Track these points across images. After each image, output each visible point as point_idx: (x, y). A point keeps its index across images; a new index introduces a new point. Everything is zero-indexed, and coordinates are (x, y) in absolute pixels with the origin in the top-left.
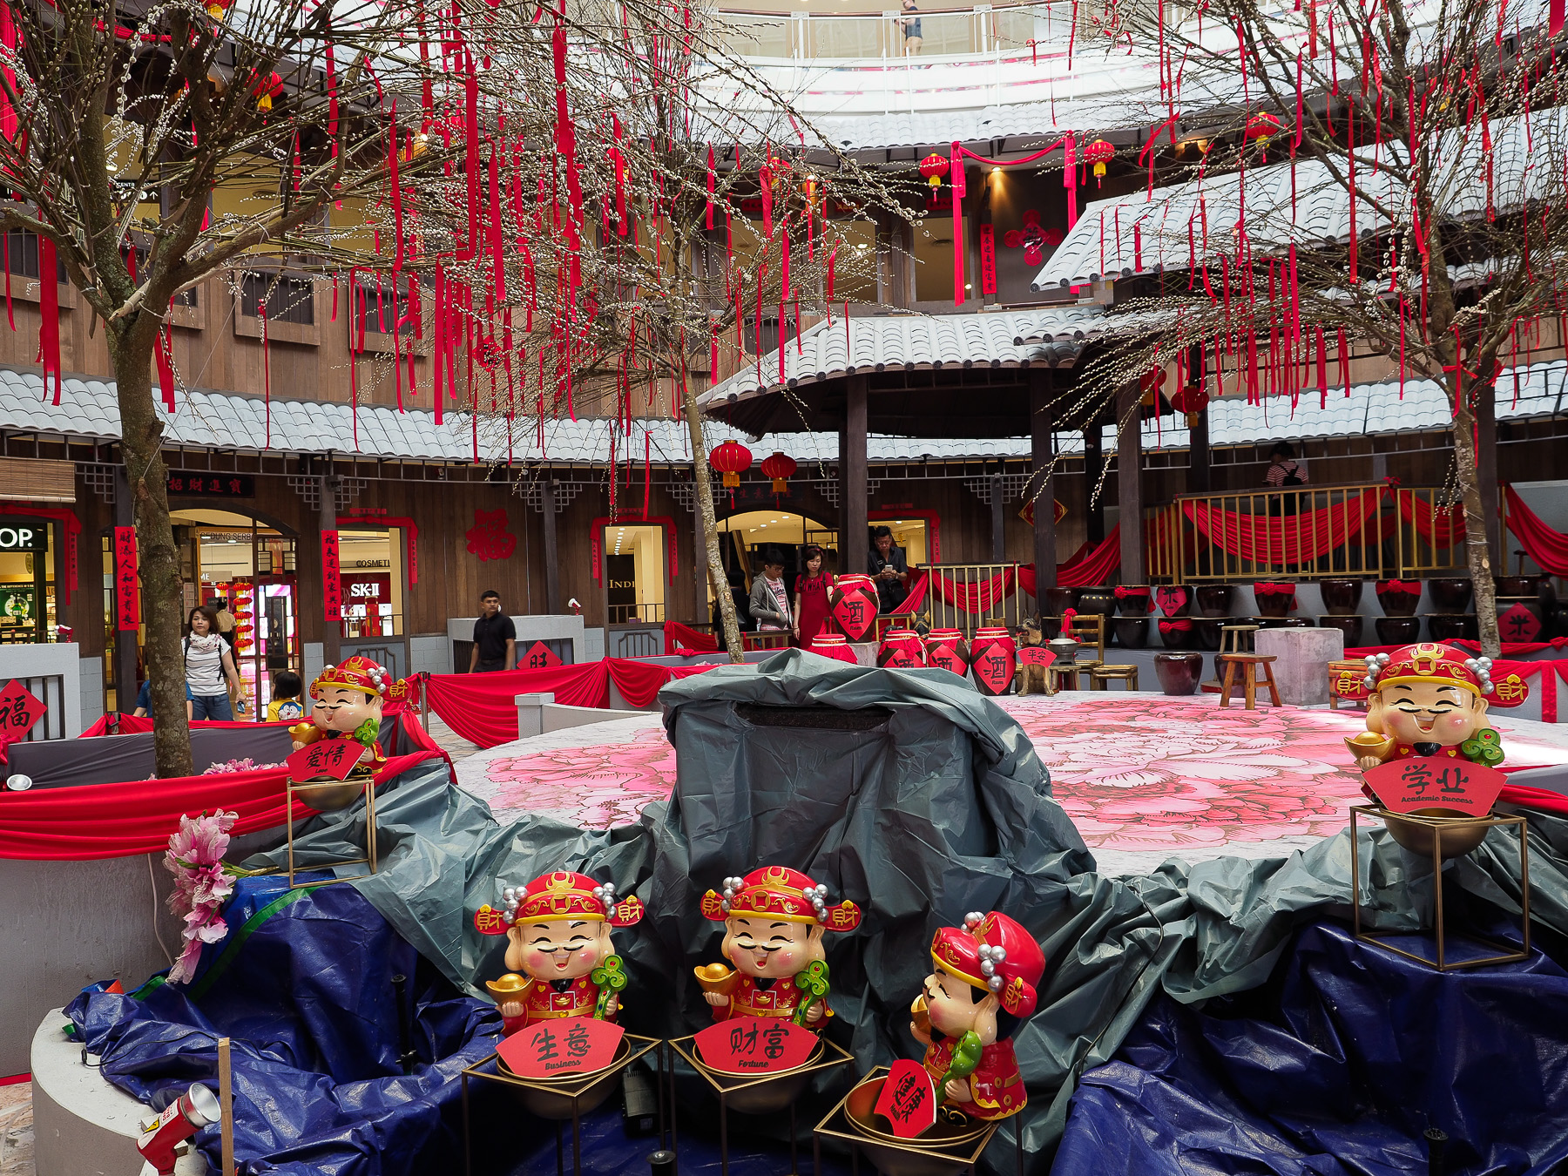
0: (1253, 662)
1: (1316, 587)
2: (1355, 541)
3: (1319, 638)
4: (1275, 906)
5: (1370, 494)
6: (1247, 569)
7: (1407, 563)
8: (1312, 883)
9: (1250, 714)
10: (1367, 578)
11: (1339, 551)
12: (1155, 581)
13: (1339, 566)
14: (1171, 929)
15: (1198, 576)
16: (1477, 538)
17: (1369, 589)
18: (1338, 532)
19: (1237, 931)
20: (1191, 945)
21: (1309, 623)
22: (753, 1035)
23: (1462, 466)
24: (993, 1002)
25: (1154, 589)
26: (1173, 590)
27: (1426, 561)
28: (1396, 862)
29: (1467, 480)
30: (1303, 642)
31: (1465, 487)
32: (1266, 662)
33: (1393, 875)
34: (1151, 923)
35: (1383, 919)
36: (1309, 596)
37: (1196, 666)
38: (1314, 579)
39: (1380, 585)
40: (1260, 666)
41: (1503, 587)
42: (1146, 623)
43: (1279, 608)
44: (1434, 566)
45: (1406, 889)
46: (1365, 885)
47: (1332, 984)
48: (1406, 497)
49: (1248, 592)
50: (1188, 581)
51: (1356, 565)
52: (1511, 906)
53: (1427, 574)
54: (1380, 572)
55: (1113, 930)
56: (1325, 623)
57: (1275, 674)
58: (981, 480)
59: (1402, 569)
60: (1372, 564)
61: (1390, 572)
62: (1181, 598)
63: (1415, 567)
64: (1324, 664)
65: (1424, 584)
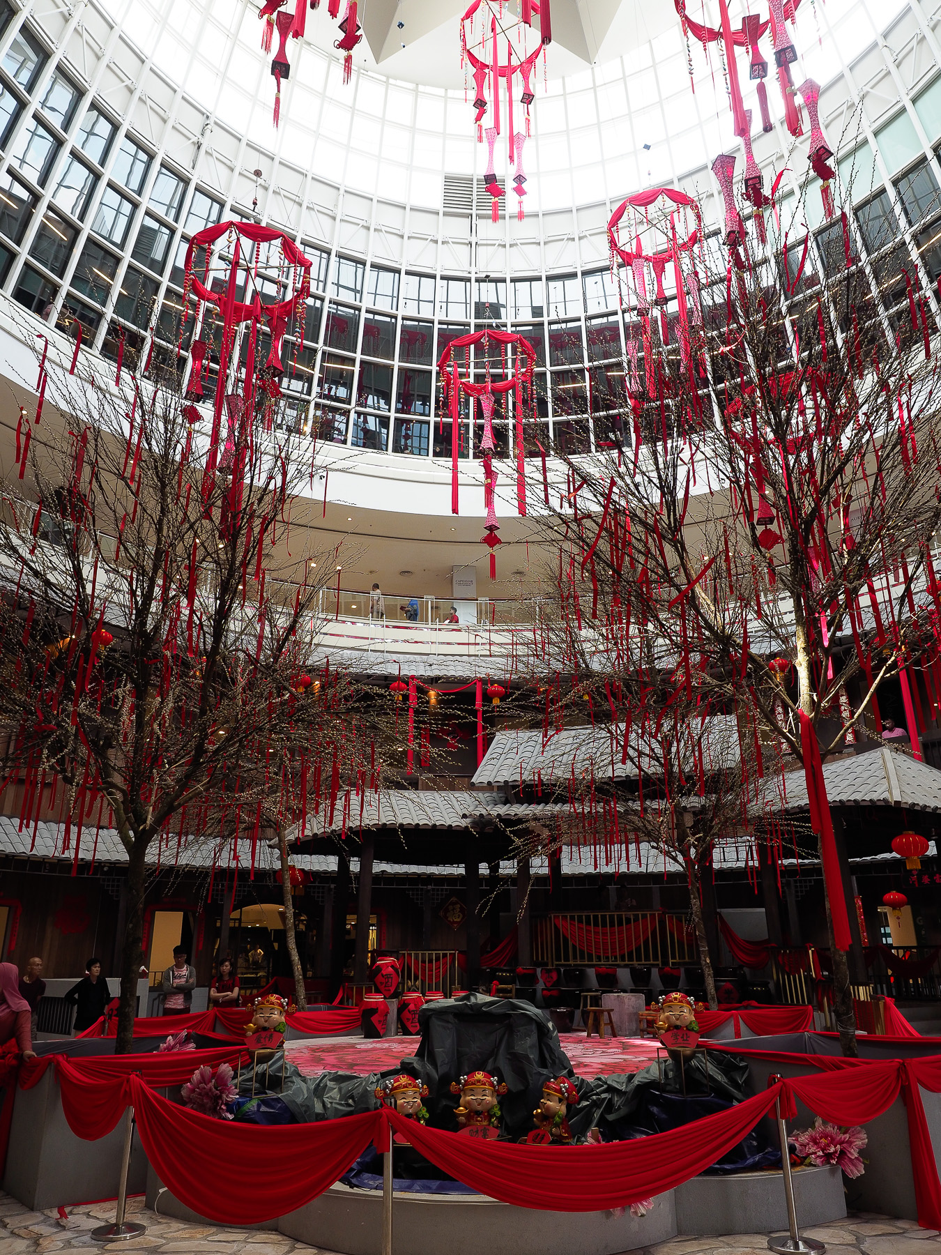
0: (602, 1011)
1: (628, 970)
2: (646, 942)
3: (633, 999)
4: (637, 1083)
5: (653, 916)
6: (590, 959)
7: (674, 957)
8: (647, 1076)
9: (602, 1040)
10: (653, 965)
11: (638, 950)
12: (538, 964)
13: (639, 959)
14: (603, 1096)
15: (563, 962)
16: (703, 947)
17: (655, 971)
18: (637, 938)
19: (625, 1093)
20: (610, 1100)
21: (625, 991)
22: (477, 1132)
23: (694, 908)
24: (565, 1102)
25: (539, 970)
26: (550, 970)
27: (682, 956)
28: (671, 1070)
29: (697, 916)
30: (626, 1000)
31: (697, 920)
32: (609, 1011)
33: (671, 1074)
34: (597, 1094)
35: (668, 1088)
36: (624, 975)
37: (571, 1016)
38: (626, 966)
39: (660, 970)
40: (606, 1013)
41: (718, 973)
42: (535, 990)
43: (609, 982)
44: (687, 960)
45: (675, 1077)
46: (663, 1077)
47: (655, 1110)
48: (671, 919)
49: (591, 972)
50: (557, 965)
51: (647, 958)
52: (705, 1081)
53: (685, 964)
54: (659, 962)
55: (585, 1097)
56: (632, 991)
57: (614, 1019)
58: (417, 889)
59: (671, 961)
60: (656, 958)
61: (665, 963)
62: (555, 975)
63: (677, 960)
64: (636, 1014)
65: (682, 970)
